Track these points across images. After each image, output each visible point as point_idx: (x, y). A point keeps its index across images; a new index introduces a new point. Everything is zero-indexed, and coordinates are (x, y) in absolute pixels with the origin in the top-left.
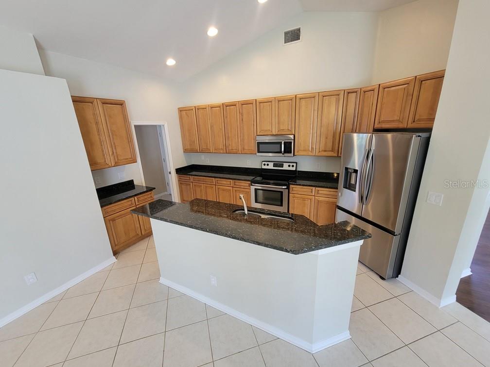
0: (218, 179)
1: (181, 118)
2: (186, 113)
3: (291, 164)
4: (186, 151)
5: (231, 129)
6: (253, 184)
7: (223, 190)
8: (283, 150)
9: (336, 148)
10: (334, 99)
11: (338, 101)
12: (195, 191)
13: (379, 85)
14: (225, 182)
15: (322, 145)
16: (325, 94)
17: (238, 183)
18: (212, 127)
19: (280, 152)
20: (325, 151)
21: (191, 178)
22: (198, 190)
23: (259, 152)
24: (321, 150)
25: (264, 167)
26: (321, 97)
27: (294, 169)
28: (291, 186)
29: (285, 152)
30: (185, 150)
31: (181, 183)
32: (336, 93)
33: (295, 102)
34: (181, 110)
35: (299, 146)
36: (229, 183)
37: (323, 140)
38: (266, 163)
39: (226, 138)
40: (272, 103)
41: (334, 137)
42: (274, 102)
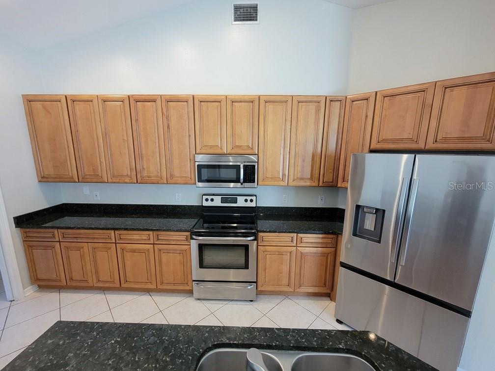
0: (120, 232)
1: (30, 114)
2: (44, 107)
3: (249, 198)
4: (44, 179)
6: (194, 237)
7: (134, 251)
8: (242, 177)
9: (317, 175)
10: (312, 107)
11: (318, 111)
12: (68, 258)
13: (376, 93)
14: (137, 237)
16: (302, 99)
17: (163, 235)
18: (106, 135)
19: (237, 181)
20: (302, 179)
21: (54, 234)
22: (74, 255)
23: (200, 180)
24: (295, 178)
25: (205, 204)
26: (295, 103)
27: (253, 205)
28: (261, 234)
29: (245, 181)
30: (43, 177)
31: (29, 247)
32: (315, 99)
33: (257, 105)
34: (29, 101)
35: (260, 174)
36: (145, 237)
38: (210, 198)
39: (137, 155)
40: (222, 102)
41: (313, 160)
42: (223, 104)
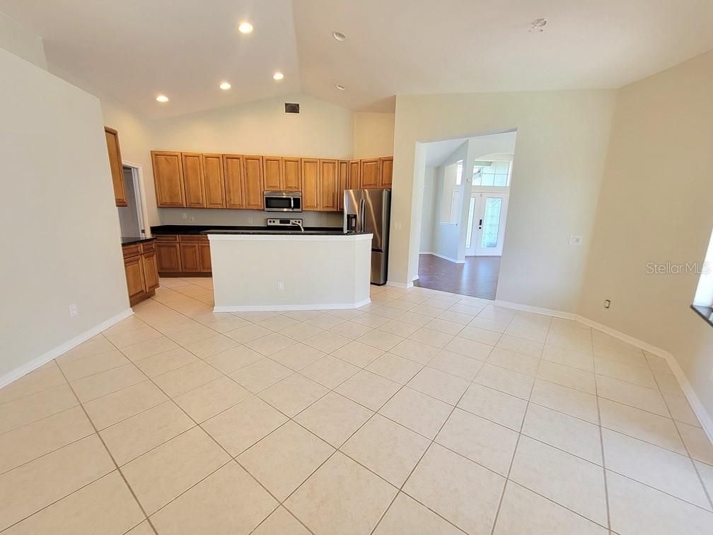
1: (156, 164)
2: (166, 159)
3: (297, 221)
5: (233, 183)
8: (292, 205)
10: (331, 165)
11: (334, 168)
13: (361, 160)
15: (325, 200)
16: (325, 161)
19: (290, 207)
20: (327, 207)
22: (189, 251)
23: (267, 207)
24: (324, 205)
25: (269, 224)
26: (321, 163)
29: (294, 207)
30: (161, 205)
32: (332, 162)
33: (300, 163)
34: (156, 155)
35: (303, 204)
37: (325, 197)
38: (272, 220)
39: (227, 192)
42: (281, 162)
